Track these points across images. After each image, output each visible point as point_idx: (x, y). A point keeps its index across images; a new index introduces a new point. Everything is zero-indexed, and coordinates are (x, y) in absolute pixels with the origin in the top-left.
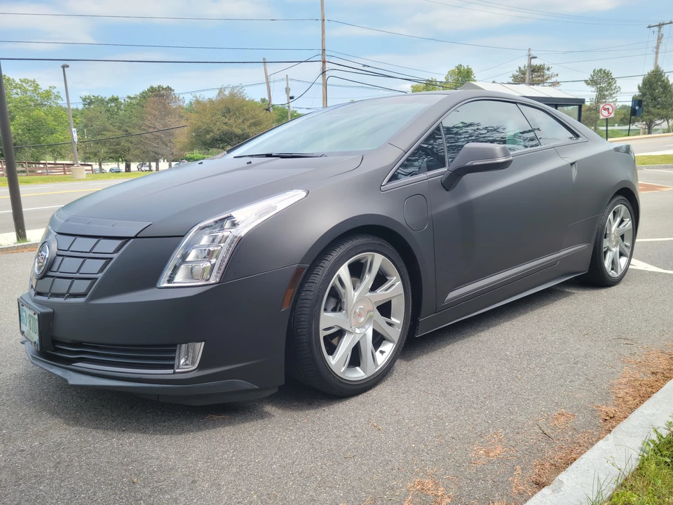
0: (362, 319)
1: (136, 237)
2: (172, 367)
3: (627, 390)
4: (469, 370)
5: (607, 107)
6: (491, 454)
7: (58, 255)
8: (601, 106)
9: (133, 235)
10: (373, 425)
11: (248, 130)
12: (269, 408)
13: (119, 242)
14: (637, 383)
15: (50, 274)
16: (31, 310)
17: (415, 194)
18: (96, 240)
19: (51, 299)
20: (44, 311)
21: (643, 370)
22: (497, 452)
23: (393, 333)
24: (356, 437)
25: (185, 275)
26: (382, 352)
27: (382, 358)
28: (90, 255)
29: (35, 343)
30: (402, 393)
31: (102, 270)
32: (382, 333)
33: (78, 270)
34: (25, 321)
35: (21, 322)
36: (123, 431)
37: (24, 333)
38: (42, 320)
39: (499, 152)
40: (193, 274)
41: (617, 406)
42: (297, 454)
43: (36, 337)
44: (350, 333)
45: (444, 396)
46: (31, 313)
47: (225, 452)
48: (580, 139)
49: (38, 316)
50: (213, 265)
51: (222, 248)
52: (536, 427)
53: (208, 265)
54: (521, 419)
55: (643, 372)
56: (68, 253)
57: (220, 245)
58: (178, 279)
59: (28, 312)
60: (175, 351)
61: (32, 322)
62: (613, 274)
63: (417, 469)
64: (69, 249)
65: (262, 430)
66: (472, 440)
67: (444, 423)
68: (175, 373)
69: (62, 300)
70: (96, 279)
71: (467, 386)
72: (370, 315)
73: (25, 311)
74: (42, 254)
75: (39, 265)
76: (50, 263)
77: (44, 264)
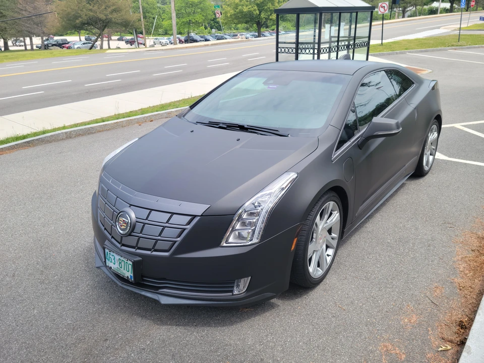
0: (321, 241)
1: (202, 215)
3: (463, 265)
4: (373, 257)
5: (383, 5)
6: (412, 321)
7: (137, 222)
8: (380, 4)
9: (200, 215)
10: (339, 307)
14: (467, 259)
15: (133, 234)
16: (122, 256)
17: (347, 158)
18: (170, 215)
19: (139, 251)
20: (135, 259)
21: (466, 248)
22: (414, 319)
23: (334, 243)
24: (334, 317)
25: (235, 238)
26: (328, 255)
27: (329, 259)
28: (167, 225)
29: (128, 277)
30: (344, 280)
31: (179, 236)
32: (329, 245)
33: (160, 235)
34: (113, 261)
35: (107, 260)
36: (196, 326)
37: (111, 268)
38: (136, 265)
39: (394, 126)
40: (240, 237)
41: (462, 278)
42: (308, 333)
43: (128, 273)
44: (317, 251)
45: (368, 279)
46: (122, 259)
47: (267, 336)
48: (415, 85)
49: (133, 263)
50: (254, 231)
51: (258, 220)
52: (427, 299)
53: (250, 231)
54: (417, 293)
55: (467, 250)
56: (147, 221)
57: (256, 218)
58: (231, 240)
59: (117, 257)
60: (234, 283)
61: (123, 264)
62: (426, 168)
63: (379, 337)
64: (147, 219)
65: (278, 317)
66: (398, 312)
67: (378, 301)
68: (233, 295)
69: (149, 252)
70: (176, 242)
71: (377, 271)
72: (325, 237)
73: (113, 255)
74: (124, 221)
75: (123, 227)
76: (133, 227)
77: (129, 228)
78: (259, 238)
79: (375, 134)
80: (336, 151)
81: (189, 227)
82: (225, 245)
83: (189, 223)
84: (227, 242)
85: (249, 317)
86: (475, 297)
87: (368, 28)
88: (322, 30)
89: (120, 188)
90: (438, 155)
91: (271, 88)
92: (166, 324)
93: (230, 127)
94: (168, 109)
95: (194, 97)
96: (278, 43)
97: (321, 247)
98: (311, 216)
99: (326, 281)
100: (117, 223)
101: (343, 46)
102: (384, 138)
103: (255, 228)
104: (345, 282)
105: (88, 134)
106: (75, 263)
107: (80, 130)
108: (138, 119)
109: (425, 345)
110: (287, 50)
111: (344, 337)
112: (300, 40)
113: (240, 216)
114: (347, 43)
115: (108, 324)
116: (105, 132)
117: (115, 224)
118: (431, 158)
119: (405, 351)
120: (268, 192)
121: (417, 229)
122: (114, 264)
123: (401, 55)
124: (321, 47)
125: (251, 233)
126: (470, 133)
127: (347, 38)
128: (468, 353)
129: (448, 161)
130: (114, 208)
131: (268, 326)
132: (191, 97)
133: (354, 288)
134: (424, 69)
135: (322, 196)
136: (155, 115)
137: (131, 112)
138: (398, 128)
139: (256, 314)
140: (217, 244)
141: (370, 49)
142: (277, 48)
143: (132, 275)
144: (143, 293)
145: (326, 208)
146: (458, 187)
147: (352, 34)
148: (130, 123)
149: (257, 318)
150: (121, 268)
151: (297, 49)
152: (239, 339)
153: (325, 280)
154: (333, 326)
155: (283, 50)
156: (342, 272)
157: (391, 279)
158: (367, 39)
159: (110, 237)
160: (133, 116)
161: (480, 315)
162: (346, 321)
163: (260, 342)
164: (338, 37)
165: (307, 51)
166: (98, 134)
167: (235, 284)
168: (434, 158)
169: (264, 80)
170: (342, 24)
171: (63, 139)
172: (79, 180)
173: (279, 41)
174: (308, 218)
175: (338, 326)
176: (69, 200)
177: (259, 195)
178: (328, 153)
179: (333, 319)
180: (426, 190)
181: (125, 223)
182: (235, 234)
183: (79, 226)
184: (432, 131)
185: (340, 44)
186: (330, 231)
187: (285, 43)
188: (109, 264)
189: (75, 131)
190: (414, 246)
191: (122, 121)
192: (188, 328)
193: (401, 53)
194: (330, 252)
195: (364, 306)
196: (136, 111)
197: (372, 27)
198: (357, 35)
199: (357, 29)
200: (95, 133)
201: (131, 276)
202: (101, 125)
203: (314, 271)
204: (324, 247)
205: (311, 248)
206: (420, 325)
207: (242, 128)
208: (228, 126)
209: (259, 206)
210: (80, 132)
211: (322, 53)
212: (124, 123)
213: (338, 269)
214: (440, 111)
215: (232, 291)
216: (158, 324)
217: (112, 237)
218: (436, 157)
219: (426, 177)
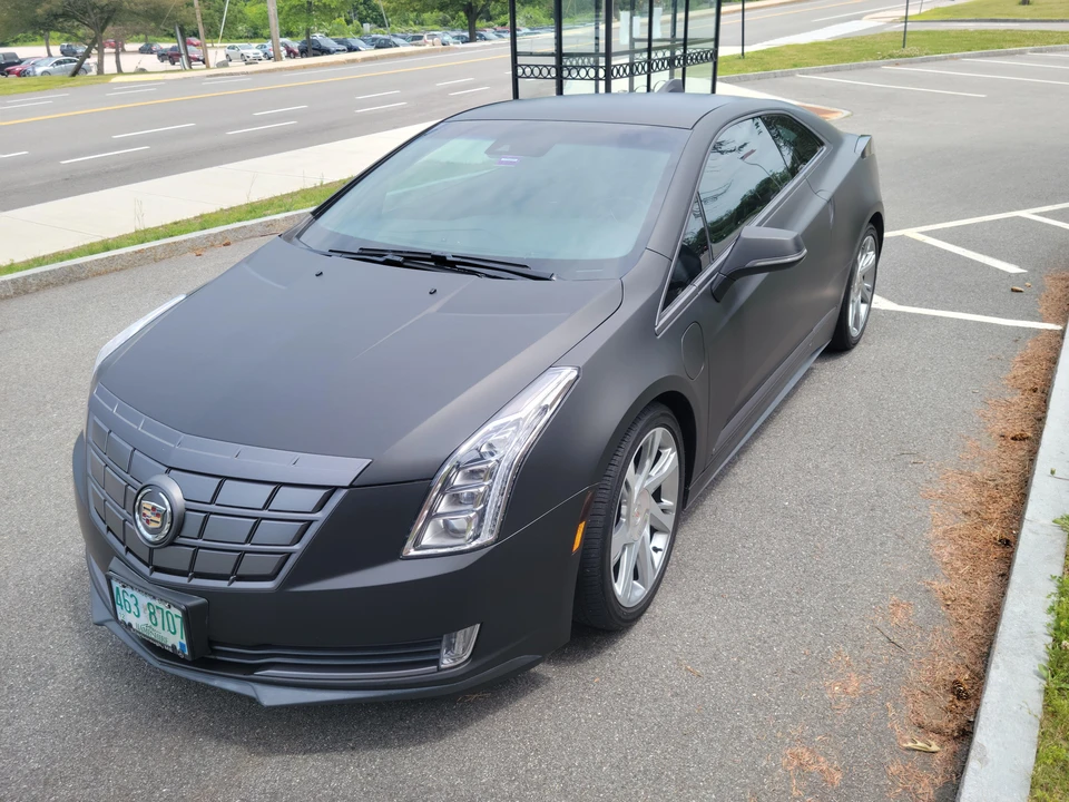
0: (639, 521)
1: (351, 486)
2: (434, 662)
3: (948, 549)
4: (754, 544)
6: (850, 690)
7: (188, 510)
9: (347, 485)
10: (687, 669)
12: (541, 669)
13: (321, 493)
14: (955, 534)
15: (180, 540)
16: (154, 598)
17: (690, 323)
18: (272, 487)
19: (197, 582)
20: (190, 604)
21: (952, 508)
22: (854, 684)
23: (669, 520)
24: (677, 695)
25: (436, 534)
26: (656, 550)
27: (658, 558)
28: (265, 513)
29: (174, 647)
30: (693, 603)
31: (298, 539)
32: (656, 526)
33: (249, 539)
34: (134, 609)
35: (118, 607)
36: (353, 748)
37: (130, 625)
38: (190, 618)
39: (791, 246)
40: (449, 531)
41: (949, 578)
42: (620, 741)
43: (175, 638)
44: (630, 545)
45: (747, 598)
46: (156, 603)
47: (525, 758)
48: (825, 148)
49: (182, 611)
50: (482, 515)
51: (490, 487)
52: (878, 633)
53: (472, 515)
54: (854, 621)
55: (953, 512)
56: (213, 508)
57: (486, 483)
58: (427, 539)
59: (144, 600)
60: (441, 641)
61: (158, 615)
62: (854, 332)
63: (779, 735)
64: (213, 501)
65: (549, 708)
66: (817, 671)
67: (771, 648)
68: (439, 670)
69: (223, 584)
70: (289, 554)
71: (766, 576)
72: (647, 511)
73: (132, 596)
74: (154, 508)
75: (153, 525)
76: (178, 524)
77: (168, 525)
78: (496, 529)
79: (749, 265)
80: (664, 308)
81: (321, 516)
82: (413, 552)
83: (320, 506)
84: (416, 545)
85: (480, 717)
86: (980, 621)
87: (714, 19)
88: (614, 25)
89: (140, 426)
90: (879, 302)
91: (507, 163)
92: (280, 751)
93: (411, 260)
94: (265, 215)
95: (327, 185)
96: (515, 54)
97: (640, 533)
98: (614, 468)
99: (655, 609)
100: (137, 515)
101: (660, 59)
102: (766, 274)
103: (484, 509)
104: (697, 608)
105: (70, 281)
106: (43, 611)
107: (50, 272)
108: (192, 240)
109: (882, 744)
110: (536, 71)
111: (702, 741)
112: (566, 48)
113: (447, 480)
114: (668, 54)
115: (134, 764)
116: (112, 276)
117: (131, 518)
118: (863, 307)
119: (840, 762)
120: (512, 418)
121: (843, 472)
122: (138, 616)
123: (785, 80)
124: (613, 63)
125: (476, 521)
126: (938, 249)
127: (669, 43)
128: (980, 760)
129: (897, 312)
130: (128, 476)
131: (526, 733)
132: (321, 185)
133: (719, 621)
134: (835, 109)
135: (638, 418)
136: (235, 230)
137: (176, 223)
138: (799, 250)
139: (499, 705)
140: (393, 553)
141: (719, 66)
142: (515, 66)
143: (184, 642)
144: (217, 683)
145: (646, 444)
146: (924, 370)
147: (680, 34)
148: (173, 250)
149: (501, 714)
150: (156, 625)
151: (559, 67)
152: (460, 774)
153: (651, 607)
154: (675, 718)
155: (528, 70)
156: (689, 586)
157: (797, 593)
158: (711, 45)
159: (122, 549)
160: (181, 233)
161: (997, 667)
162: (704, 702)
163: (511, 775)
164: (650, 40)
165: (583, 73)
166: (94, 282)
167: (444, 643)
168: (869, 310)
169: (489, 144)
170: (657, 10)
171: (7, 297)
172: (49, 397)
173: (518, 50)
174: (608, 473)
175: (688, 715)
176: (24, 448)
177: (490, 426)
178: (647, 314)
179: (675, 701)
180: (856, 380)
181: (158, 515)
182: (437, 525)
183: (51, 516)
184: (864, 251)
185: (653, 55)
186: (657, 495)
187: (531, 54)
188: (124, 615)
189: (35, 275)
190: (840, 512)
191: (154, 248)
192: (335, 756)
193: (784, 75)
194: (660, 541)
195: (743, 662)
196: (188, 220)
197: (722, 17)
198: (689, 37)
199: (689, 23)
200: (87, 278)
201: (181, 644)
202: (102, 260)
203: (626, 591)
204: (647, 531)
205: (618, 538)
206: (867, 697)
207: (441, 263)
208: (407, 259)
209: (492, 454)
210: (51, 279)
211: (615, 78)
212: (160, 250)
213: (680, 579)
214: (880, 203)
215: (436, 662)
216: (258, 754)
217: (128, 550)
218: (873, 306)
219: (855, 351)
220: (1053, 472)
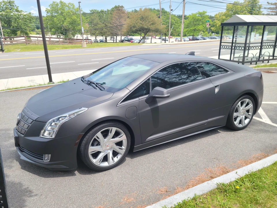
0: (108, 148)
2: (42, 160)
7: (21, 120)
10: (102, 183)
11: (149, 27)
13: (32, 121)
15: (19, 125)
17: (132, 106)
18: (28, 118)
20: (16, 136)
23: (122, 151)
24: (94, 187)
26: (117, 157)
28: (26, 122)
31: (27, 128)
32: (117, 151)
33: (23, 127)
39: (165, 93)
42: (73, 191)
44: (103, 152)
45: (132, 175)
47: (55, 186)
48: (229, 73)
50: (54, 132)
58: (45, 135)
60: (43, 155)
63: (102, 202)
65: (70, 180)
66: (127, 194)
67: (123, 186)
69: (20, 134)
70: (26, 131)
71: (142, 172)
72: (112, 146)
76: (19, 122)
78: (55, 136)
80: (121, 102)
81: (31, 125)
82: (42, 136)
111: (87, 197)
124: (247, 46)
131: (61, 182)
139: (63, 176)
140: (37, 135)
142: (220, 45)
145: (107, 130)
149: (61, 178)
151: (232, 46)
155: (224, 47)
163: (49, 188)
164: (262, 40)
168: (251, 121)
173: (222, 41)
178: (116, 101)
185: (264, 44)
203: (97, 163)
204: (111, 151)
206: (129, 204)
220: (237, 172)
